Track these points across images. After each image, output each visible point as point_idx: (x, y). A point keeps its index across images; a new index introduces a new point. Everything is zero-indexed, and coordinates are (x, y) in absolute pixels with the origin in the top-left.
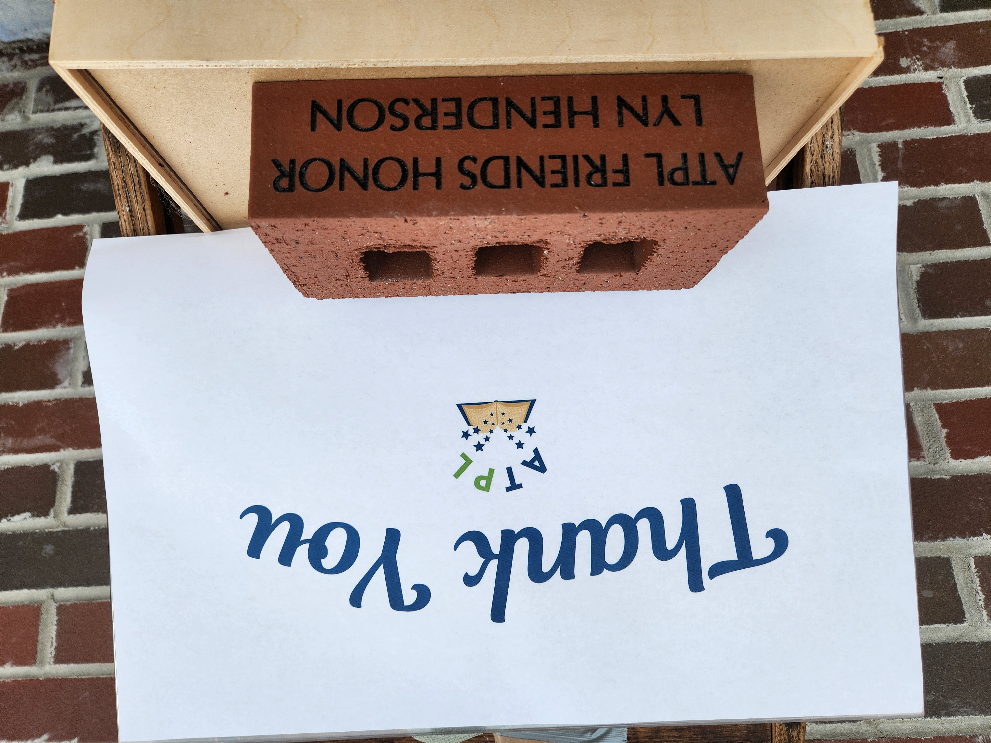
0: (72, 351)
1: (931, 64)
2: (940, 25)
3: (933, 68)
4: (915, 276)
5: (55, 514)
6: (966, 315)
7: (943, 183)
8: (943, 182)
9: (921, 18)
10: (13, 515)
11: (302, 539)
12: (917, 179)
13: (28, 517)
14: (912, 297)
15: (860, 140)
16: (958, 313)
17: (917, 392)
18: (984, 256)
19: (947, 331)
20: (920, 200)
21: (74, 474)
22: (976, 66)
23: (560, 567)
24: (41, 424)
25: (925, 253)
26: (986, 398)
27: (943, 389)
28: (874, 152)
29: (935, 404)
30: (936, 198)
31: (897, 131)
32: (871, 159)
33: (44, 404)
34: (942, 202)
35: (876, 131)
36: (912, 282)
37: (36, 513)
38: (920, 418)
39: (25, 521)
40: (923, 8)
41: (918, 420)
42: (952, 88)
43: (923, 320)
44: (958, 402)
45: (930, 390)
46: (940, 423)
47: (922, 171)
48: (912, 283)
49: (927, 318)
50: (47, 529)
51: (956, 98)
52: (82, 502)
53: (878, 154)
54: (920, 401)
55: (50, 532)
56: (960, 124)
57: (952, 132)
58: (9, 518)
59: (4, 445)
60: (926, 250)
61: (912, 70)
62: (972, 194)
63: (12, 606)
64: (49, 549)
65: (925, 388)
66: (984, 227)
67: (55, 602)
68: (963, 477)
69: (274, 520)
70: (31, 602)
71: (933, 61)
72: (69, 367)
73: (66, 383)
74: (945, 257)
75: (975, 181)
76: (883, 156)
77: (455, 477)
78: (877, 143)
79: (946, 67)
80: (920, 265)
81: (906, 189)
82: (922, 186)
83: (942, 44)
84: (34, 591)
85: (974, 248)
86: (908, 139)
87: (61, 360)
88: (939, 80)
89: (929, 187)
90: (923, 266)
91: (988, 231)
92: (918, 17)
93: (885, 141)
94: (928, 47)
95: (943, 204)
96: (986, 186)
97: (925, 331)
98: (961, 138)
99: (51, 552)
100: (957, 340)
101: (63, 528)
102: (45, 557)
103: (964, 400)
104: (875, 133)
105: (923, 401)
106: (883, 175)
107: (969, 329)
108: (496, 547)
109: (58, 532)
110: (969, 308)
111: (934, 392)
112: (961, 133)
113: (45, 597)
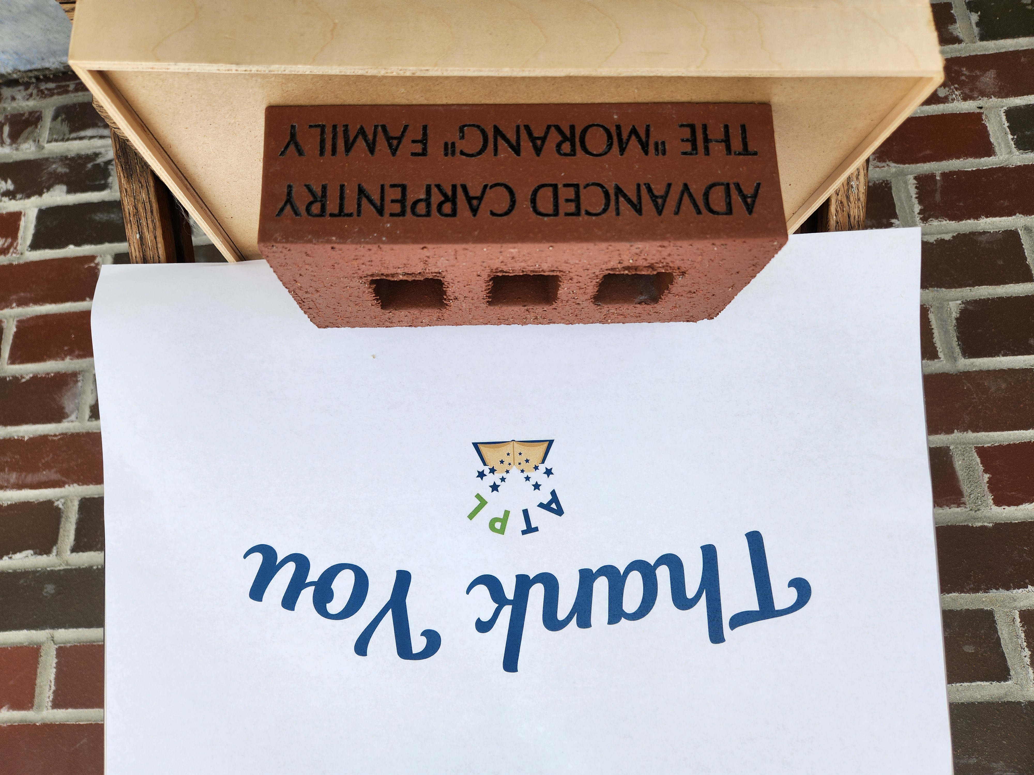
0: (80, 384)
1: (970, 94)
2: (979, 54)
3: (972, 98)
4: (954, 313)
5: (57, 552)
6: (1009, 354)
7: (983, 217)
8: (983, 215)
9: (960, 47)
10: (15, 553)
11: (307, 581)
12: (956, 212)
13: (30, 555)
14: (951, 335)
15: (896, 172)
16: (1000, 352)
17: (957, 435)
18: (1027, 293)
19: (989, 371)
20: (959, 234)
21: (78, 511)
22: (1017, 96)
23: (576, 615)
24: (46, 459)
25: (965, 289)
26: (1030, 442)
27: (985, 432)
28: (910, 184)
29: (976, 447)
30: (976, 232)
31: (934, 162)
32: (908, 191)
33: (50, 438)
34: (983, 236)
35: (913, 163)
36: (951, 319)
37: (38, 551)
38: (960, 462)
39: (27, 559)
40: (961, 36)
41: (958, 464)
42: (992, 118)
43: (963, 359)
44: (1000, 445)
45: (971, 433)
46: (982, 467)
47: (961, 204)
48: (951, 321)
49: (967, 357)
50: (49, 567)
51: (996, 128)
52: (86, 540)
53: (915, 186)
54: (960, 444)
55: (52, 570)
56: (1001, 155)
57: (993, 164)
58: (10, 556)
59: (8, 481)
60: (966, 286)
61: (950, 100)
62: (1014, 228)
63: (11, 647)
64: (50, 588)
65: (966, 430)
66: (1027, 262)
67: (55, 644)
68: (1006, 524)
69: (278, 561)
70: (30, 644)
71: (972, 90)
72: (77, 401)
73: (73, 417)
74: (987, 293)
75: (1017, 214)
76: (920, 188)
77: (469, 518)
78: (914, 175)
79: (985, 97)
80: (959, 302)
81: (944, 222)
82: (961, 220)
83: (981, 73)
84: (33, 632)
85: (1017, 284)
86: (946, 171)
87: (69, 394)
88: (978, 111)
89: (969, 221)
90: (963, 303)
91: (1032, 267)
92: (956, 46)
93: (922, 173)
94: (967, 77)
95: (983, 238)
96: (1028, 219)
97: (966, 371)
98: (1002, 170)
99: (53, 592)
100: (999, 380)
101: (66, 567)
102: (46, 597)
103: (1007, 443)
104: (911, 165)
105: (964, 444)
106: (920, 208)
107: (1012, 369)
108: (510, 593)
109: (60, 570)
110: (1012, 347)
111: (975, 434)
112: (1002, 165)
113: (45, 639)
